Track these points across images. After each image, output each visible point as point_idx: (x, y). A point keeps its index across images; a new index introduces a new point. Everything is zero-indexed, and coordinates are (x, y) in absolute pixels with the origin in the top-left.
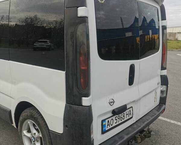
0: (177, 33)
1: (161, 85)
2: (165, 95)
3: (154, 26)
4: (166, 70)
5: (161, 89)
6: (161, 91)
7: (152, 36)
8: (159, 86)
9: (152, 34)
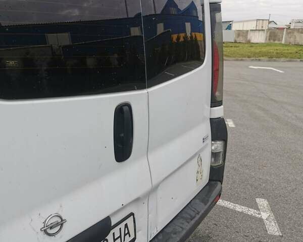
0: (251, 30)
1: (212, 140)
2: (221, 162)
3: (195, 15)
4: (222, 107)
5: (213, 148)
6: (212, 153)
7: (191, 34)
8: (207, 144)
9: (191, 32)
